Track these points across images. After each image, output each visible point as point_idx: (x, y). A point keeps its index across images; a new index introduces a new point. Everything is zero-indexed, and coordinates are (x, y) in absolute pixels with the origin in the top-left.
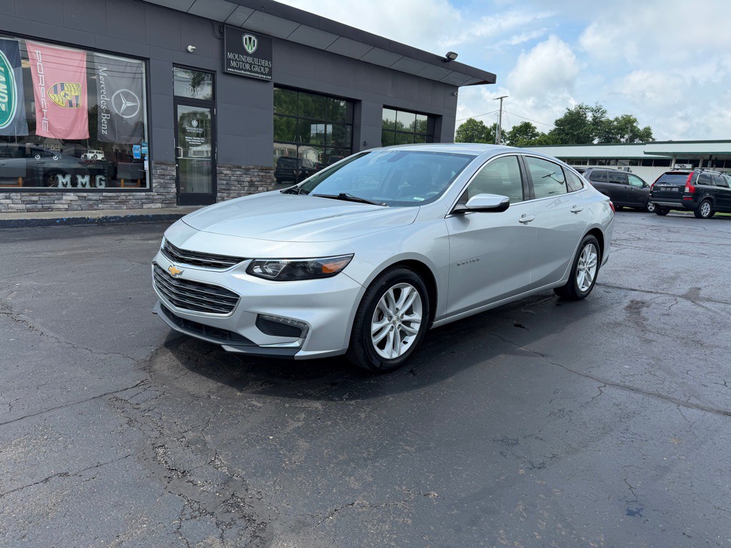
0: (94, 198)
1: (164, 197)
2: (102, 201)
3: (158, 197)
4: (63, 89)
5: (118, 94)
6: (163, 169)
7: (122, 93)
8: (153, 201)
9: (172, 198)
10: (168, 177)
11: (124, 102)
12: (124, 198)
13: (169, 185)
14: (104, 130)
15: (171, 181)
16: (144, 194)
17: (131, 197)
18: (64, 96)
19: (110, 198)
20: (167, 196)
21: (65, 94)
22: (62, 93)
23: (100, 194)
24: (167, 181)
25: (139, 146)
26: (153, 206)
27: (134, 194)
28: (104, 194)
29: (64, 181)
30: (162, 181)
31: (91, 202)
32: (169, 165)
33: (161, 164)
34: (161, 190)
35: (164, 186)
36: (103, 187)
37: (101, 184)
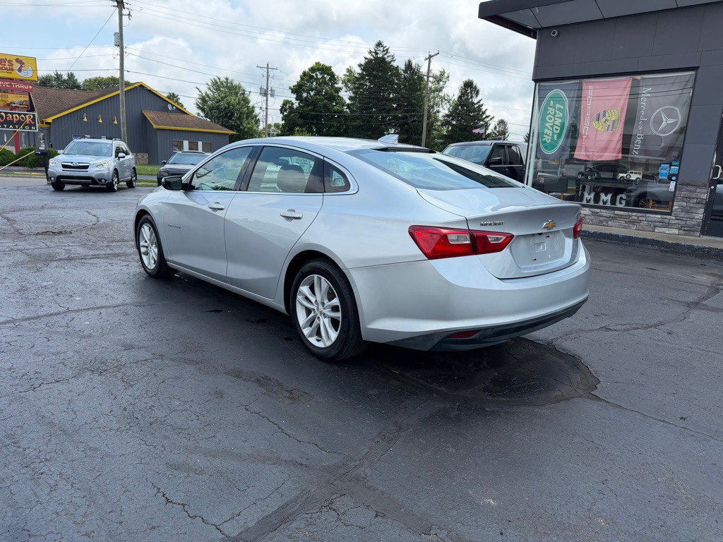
0: (605, 214)
1: (684, 223)
2: (613, 219)
3: (676, 221)
4: (604, 116)
5: (659, 113)
6: (690, 191)
7: (664, 111)
8: (668, 225)
9: (694, 225)
10: (695, 200)
11: (664, 119)
12: (636, 218)
13: (694, 210)
14: (636, 150)
15: (697, 206)
16: (659, 216)
17: (644, 219)
18: (605, 122)
19: (621, 216)
20: (688, 223)
21: (606, 120)
22: (603, 120)
23: (612, 212)
24: (692, 205)
25: (668, 166)
26: (667, 231)
27: (648, 215)
28: (616, 212)
29: (589, 197)
30: (684, 204)
31: (602, 219)
32: (699, 187)
33: (687, 185)
34: (682, 215)
35: (687, 210)
36: (622, 206)
37: (621, 203)
